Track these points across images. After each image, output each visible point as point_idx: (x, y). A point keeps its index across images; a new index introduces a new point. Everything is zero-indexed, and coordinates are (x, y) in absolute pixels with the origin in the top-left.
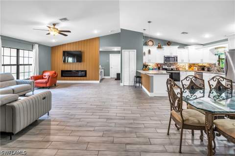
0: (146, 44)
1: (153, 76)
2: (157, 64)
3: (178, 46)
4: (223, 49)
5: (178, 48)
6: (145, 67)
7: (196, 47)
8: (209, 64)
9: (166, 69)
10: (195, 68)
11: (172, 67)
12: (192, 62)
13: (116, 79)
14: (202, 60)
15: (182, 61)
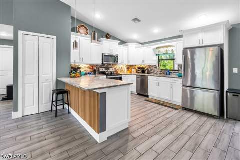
0: (74, 30)
1: (105, 94)
2: (92, 66)
3: (119, 42)
4: (166, 49)
5: (119, 44)
6: (75, 71)
7: (137, 46)
8: (149, 66)
9: (104, 73)
10: (133, 70)
11: (111, 70)
12: (131, 63)
13: (4, 99)
14: (143, 61)
15: (123, 61)
